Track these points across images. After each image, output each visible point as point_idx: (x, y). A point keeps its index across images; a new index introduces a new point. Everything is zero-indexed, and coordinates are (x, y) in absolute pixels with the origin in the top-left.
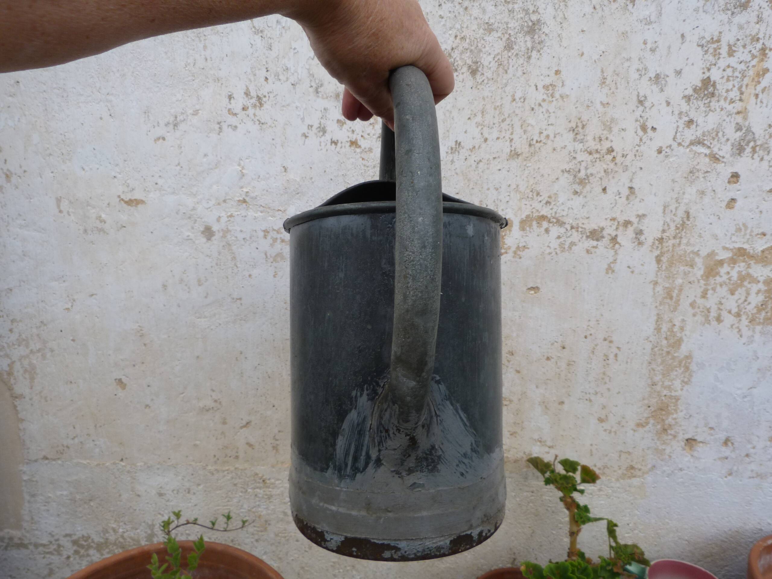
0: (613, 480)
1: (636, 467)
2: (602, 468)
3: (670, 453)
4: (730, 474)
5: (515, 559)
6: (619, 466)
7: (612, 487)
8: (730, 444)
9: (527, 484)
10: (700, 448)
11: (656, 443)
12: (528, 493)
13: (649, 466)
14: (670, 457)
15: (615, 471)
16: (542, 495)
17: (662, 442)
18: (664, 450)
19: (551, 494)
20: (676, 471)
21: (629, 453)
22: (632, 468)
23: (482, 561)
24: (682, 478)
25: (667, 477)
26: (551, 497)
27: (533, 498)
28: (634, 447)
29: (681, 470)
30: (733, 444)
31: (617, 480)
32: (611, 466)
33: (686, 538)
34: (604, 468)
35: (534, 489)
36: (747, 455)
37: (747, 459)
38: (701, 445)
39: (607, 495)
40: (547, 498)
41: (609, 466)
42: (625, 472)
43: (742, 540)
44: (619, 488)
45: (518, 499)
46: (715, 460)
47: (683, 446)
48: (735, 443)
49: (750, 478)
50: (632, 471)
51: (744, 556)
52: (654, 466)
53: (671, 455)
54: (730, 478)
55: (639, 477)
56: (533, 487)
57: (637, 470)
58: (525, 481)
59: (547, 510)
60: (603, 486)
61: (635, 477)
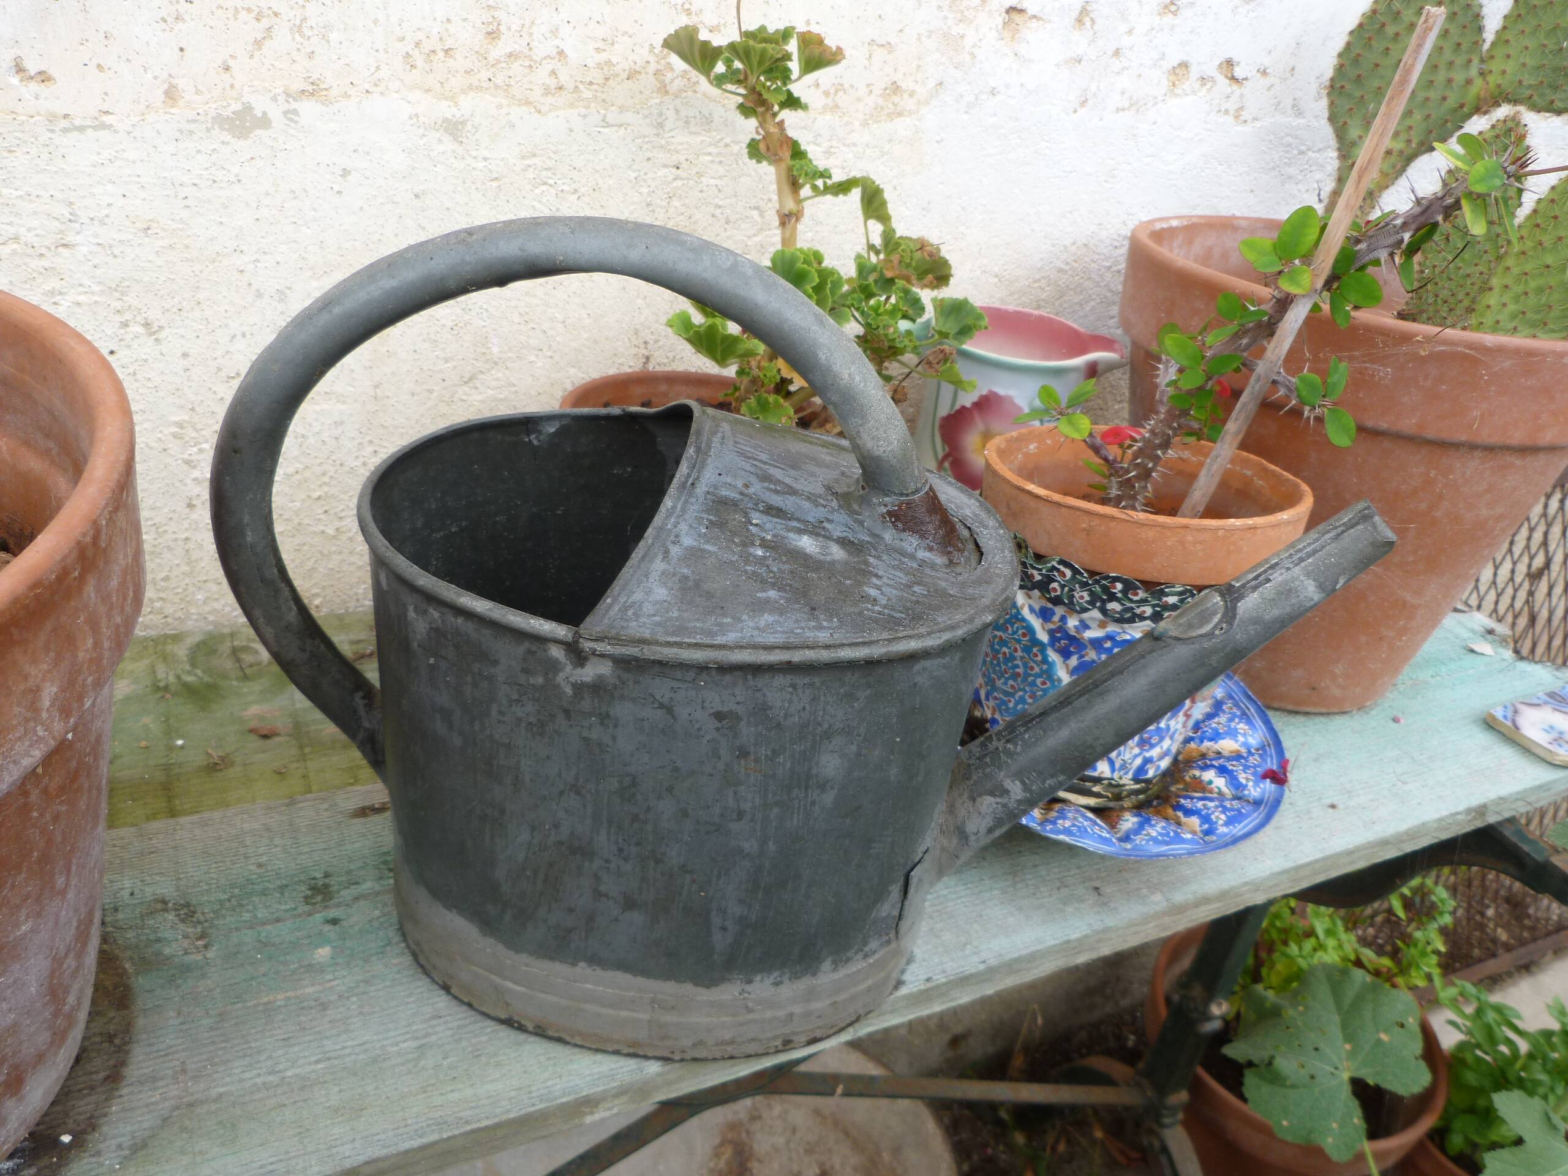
0: (857, 124)
1: (904, 85)
2: (832, 91)
3: (974, 46)
4: (1083, 103)
5: (648, 358)
6: (868, 85)
7: (854, 145)
8: (1088, 24)
9: (663, 142)
10: (1032, 33)
11: (945, 18)
12: (666, 170)
13: (931, 83)
14: (973, 56)
15: (859, 100)
16: (699, 174)
17: (959, 16)
18: (962, 37)
19: (721, 170)
20: (984, 97)
21: (888, 46)
22: (895, 88)
23: (572, 371)
24: (995, 115)
25: (966, 112)
26: (720, 177)
27: (679, 183)
28: (901, 31)
29: (993, 92)
30: (1092, 20)
31: (865, 124)
32: (852, 86)
33: (996, 269)
34: (836, 92)
35: (682, 158)
36: (1117, 53)
37: (1117, 62)
38: (1034, 24)
39: (843, 168)
40: (713, 182)
41: (846, 86)
42: (880, 101)
43: (1093, 265)
44: (867, 145)
45: (645, 190)
46: (1057, 65)
47: (1000, 27)
48: (1098, 21)
49: (1118, 110)
50: (896, 99)
51: (1093, 303)
52: (941, 84)
53: (976, 51)
54: (1082, 112)
55: (910, 113)
56: (677, 152)
57: (906, 96)
58: (657, 135)
59: (713, 216)
60: (834, 143)
61: (900, 114)
